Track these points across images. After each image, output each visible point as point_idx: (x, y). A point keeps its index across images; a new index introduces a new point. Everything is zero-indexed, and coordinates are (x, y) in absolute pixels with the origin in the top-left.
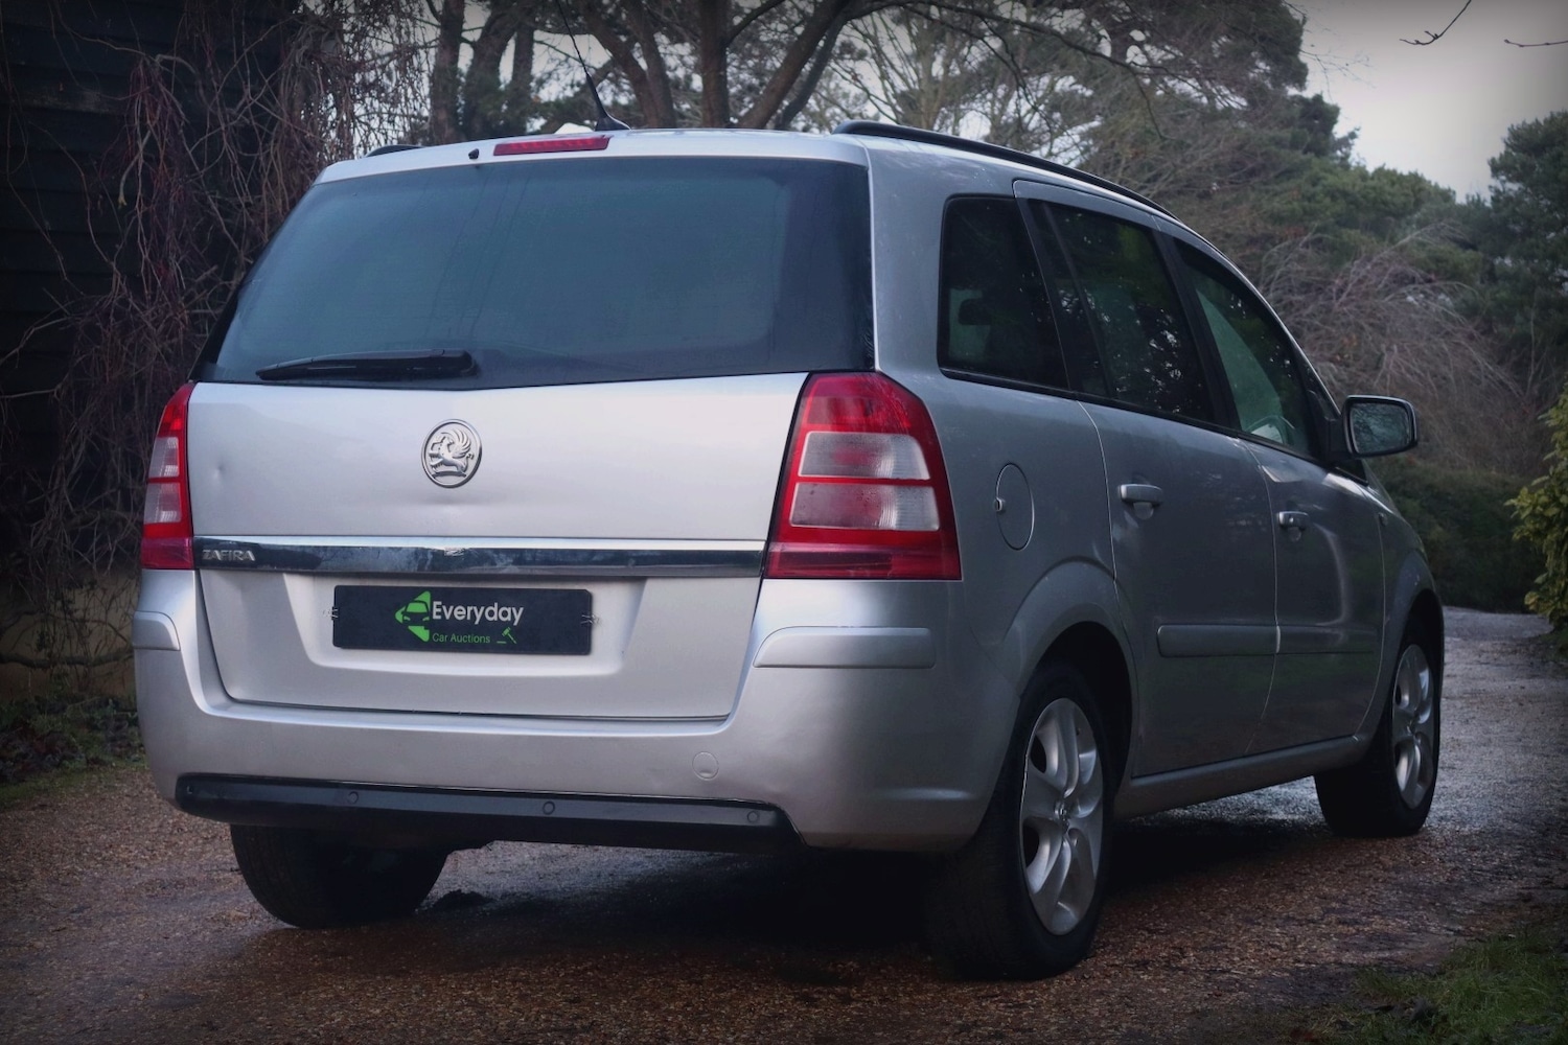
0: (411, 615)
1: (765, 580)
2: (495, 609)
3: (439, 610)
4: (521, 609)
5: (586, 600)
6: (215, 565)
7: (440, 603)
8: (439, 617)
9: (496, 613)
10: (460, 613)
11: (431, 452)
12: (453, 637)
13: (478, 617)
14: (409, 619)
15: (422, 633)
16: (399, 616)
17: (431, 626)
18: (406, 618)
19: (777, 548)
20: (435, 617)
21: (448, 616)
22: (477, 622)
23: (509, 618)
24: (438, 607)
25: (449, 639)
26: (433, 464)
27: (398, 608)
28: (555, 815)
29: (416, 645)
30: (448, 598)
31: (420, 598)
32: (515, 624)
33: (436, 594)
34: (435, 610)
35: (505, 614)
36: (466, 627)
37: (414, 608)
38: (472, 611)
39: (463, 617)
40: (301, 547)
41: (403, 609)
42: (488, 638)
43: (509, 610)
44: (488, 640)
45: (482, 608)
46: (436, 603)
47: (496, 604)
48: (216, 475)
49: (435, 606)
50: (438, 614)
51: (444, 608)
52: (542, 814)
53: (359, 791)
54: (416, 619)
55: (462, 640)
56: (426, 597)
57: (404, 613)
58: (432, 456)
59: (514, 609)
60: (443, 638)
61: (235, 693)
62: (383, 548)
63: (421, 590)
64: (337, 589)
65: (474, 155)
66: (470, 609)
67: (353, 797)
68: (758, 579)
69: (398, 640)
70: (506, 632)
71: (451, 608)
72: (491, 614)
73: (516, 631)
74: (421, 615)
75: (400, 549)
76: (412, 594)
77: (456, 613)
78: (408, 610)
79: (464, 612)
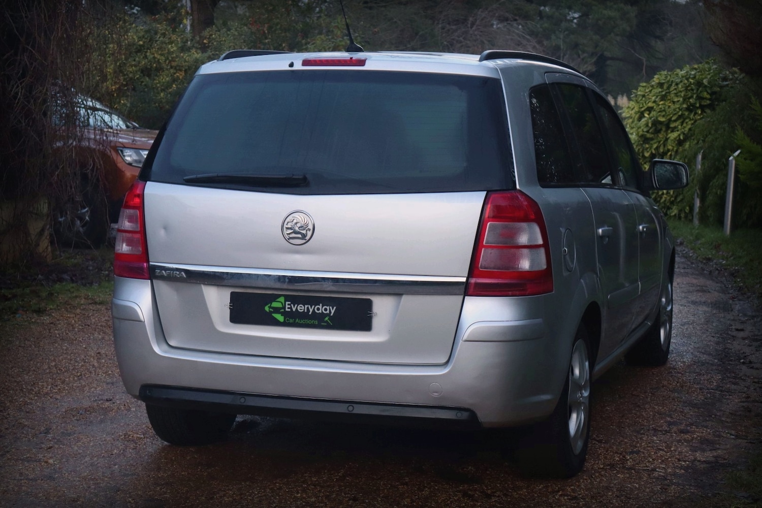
0: (273, 308)
1: (466, 297)
2: (320, 307)
3: (289, 306)
4: (335, 308)
5: (369, 303)
6: (162, 278)
7: (290, 303)
8: (289, 310)
9: (321, 309)
10: (301, 308)
11: (286, 226)
12: (297, 320)
13: (311, 310)
14: (272, 310)
15: (280, 318)
16: (267, 308)
17: (285, 314)
18: (271, 310)
19: (473, 280)
20: (287, 310)
21: (294, 309)
22: (310, 313)
23: (328, 312)
24: (288, 305)
25: (295, 321)
26: (288, 232)
27: (266, 304)
28: (355, 412)
29: (276, 323)
30: (294, 300)
31: (278, 300)
32: (332, 315)
33: (287, 298)
34: (287, 306)
35: (326, 310)
36: (305, 315)
37: (275, 305)
38: (308, 308)
39: (303, 310)
40: (213, 272)
41: (269, 305)
42: (316, 321)
43: (328, 308)
44: (316, 322)
45: (313, 307)
46: (287, 303)
47: (321, 305)
48: (162, 232)
49: (287, 305)
50: (288, 308)
51: (292, 305)
52: (347, 412)
53: (246, 397)
54: (277, 310)
55: (302, 322)
56: (282, 299)
57: (270, 307)
58: (287, 228)
59: (331, 307)
60: (291, 321)
61: (172, 343)
62: (260, 275)
63: (280, 296)
64: (232, 294)
65: (291, 65)
66: (306, 306)
67: (242, 400)
68: (462, 297)
70: (327, 319)
71: (296, 305)
72: (318, 309)
73: (331, 318)
74: (279, 309)
75: (270, 275)
76: (274, 298)
77: (299, 308)
78: (272, 306)
79: (303, 308)
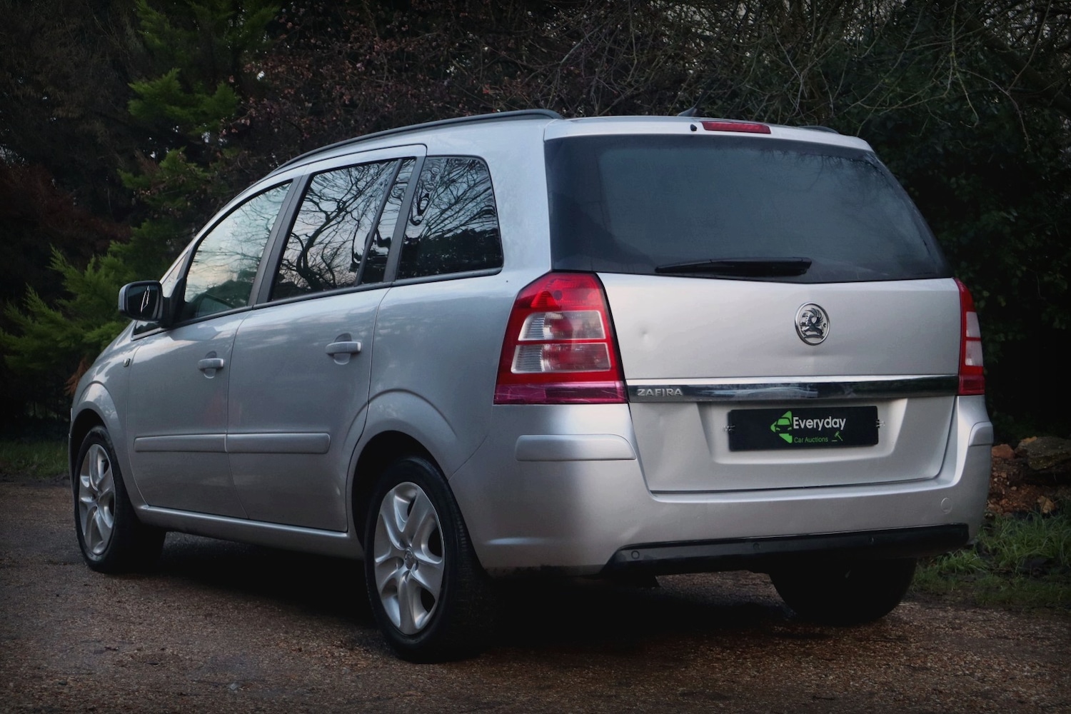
0: (780, 427)
1: (958, 397)
2: (830, 420)
3: (797, 423)
4: (845, 420)
7: (797, 418)
8: (798, 427)
9: (831, 423)
10: (810, 424)
12: (807, 440)
13: (821, 425)
14: (779, 429)
15: (788, 439)
16: (773, 428)
17: (794, 433)
18: (777, 429)
19: (963, 378)
20: (795, 427)
21: (803, 426)
22: (820, 429)
23: (838, 426)
24: (796, 421)
25: (804, 440)
26: (803, 329)
27: (772, 423)
29: (783, 446)
30: (803, 415)
31: (784, 416)
32: (842, 429)
33: (794, 412)
34: (795, 423)
35: (835, 423)
36: (814, 432)
37: (782, 422)
38: (817, 423)
39: (812, 426)
40: (719, 385)
41: (775, 423)
42: (826, 438)
43: (837, 420)
44: (826, 440)
45: (823, 420)
46: (795, 419)
47: (830, 418)
49: (794, 421)
50: (796, 425)
51: (800, 421)
54: (784, 429)
55: (812, 441)
56: (789, 415)
57: (776, 426)
58: (803, 325)
59: (841, 420)
60: (800, 441)
61: (653, 487)
63: (785, 411)
65: (693, 129)
66: (815, 421)
68: (953, 397)
69: (774, 443)
70: (837, 434)
71: (804, 421)
72: (828, 423)
73: (842, 433)
74: (787, 426)
76: (780, 414)
77: (807, 424)
78: (779, 424)
79: (812, 423)
